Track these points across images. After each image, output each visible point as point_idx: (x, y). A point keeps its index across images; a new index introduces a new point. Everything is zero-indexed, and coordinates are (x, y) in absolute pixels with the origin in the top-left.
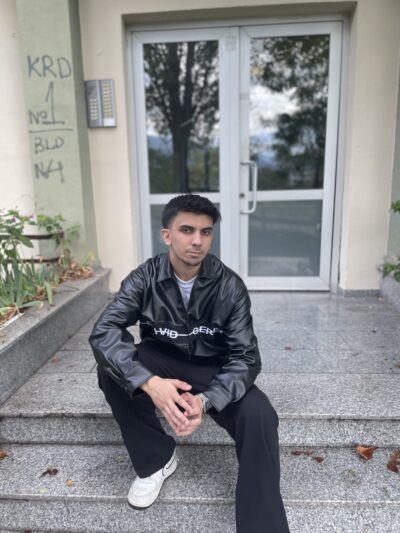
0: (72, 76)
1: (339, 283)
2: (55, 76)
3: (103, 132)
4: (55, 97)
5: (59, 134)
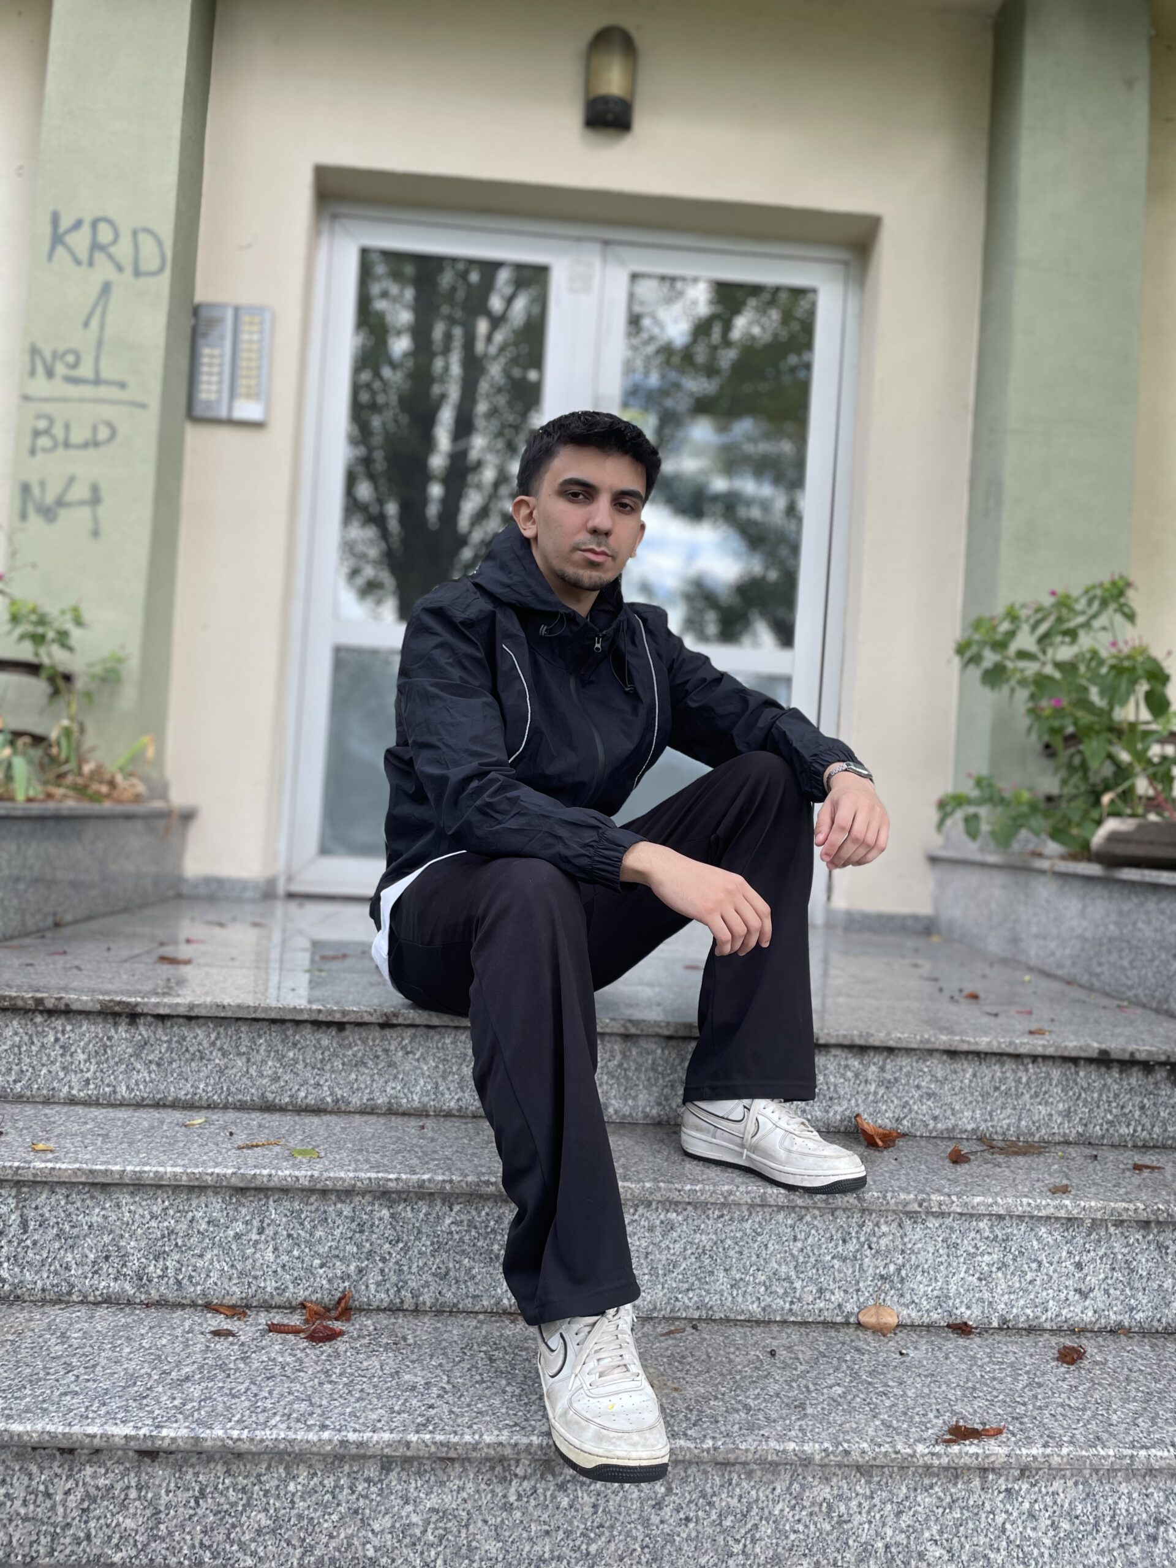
0: (167, 275)
1: (829, 898)
2: (120, 268)
3: (224, 435)
4: (109, 319)
5: (107, 412)
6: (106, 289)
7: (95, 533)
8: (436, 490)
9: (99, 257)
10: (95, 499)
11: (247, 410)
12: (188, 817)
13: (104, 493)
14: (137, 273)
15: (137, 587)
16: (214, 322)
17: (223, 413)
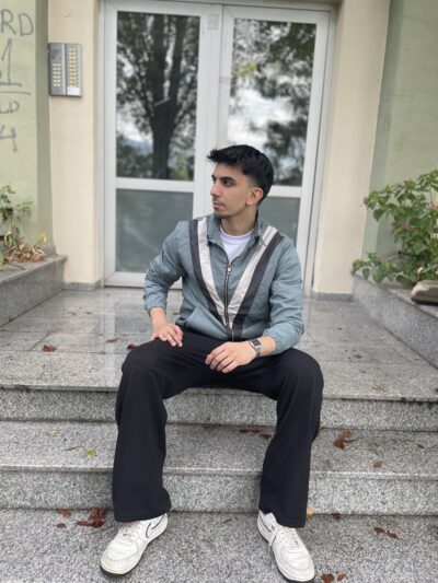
0: (33, 35)
1: (312, 286)
2: (15, 33)
3: (66, 102)
4: (12, 55)
5: (14, 97)
6: (10, 42)
7: (15, 150)
8: (167, 84)
9: (6, 28)
10: (14, 136)
11: (73, 91)
12: (64, 261)
13: (17, 132)
14: (22, 34)
15: (33, 172)
16: (57, 51)
17: (64, 93)
